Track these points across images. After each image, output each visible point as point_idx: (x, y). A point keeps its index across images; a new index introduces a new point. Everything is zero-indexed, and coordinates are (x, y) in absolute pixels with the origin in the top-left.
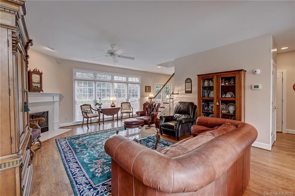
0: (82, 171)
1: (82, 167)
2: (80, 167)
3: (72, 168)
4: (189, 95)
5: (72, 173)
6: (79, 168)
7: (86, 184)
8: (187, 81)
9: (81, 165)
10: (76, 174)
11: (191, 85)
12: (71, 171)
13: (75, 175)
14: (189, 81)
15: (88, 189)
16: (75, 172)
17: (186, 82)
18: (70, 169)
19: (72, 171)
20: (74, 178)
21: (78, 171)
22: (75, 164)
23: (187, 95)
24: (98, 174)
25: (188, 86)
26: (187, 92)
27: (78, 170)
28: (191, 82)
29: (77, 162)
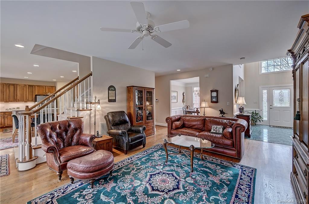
0: (239, 183)
1: (236, 187)
2: (238, 187)
3: (247, 193)
4: (112, 104)
5: (250, 188)
6: (240, 187)
7: (244, 174)
8: (111, 89)
9: (236, 189)
10: (246, 185)
11: (115, 93)
12: (250, 191)
13: (248, 185)
14: (113, 89)
15: (246, 171)
16: (246, 187)
17: (109, 90)
18: (250, 193)
19: (248, 189)
20: (251, 183)
21: (243, 185)
22: (240, 196)
23: (110, 104)
24: (231, 173)
25: (112, 94)
26: (110, 101)
27: (242, 187)
28: (115, 90)
29: (237, 196)
